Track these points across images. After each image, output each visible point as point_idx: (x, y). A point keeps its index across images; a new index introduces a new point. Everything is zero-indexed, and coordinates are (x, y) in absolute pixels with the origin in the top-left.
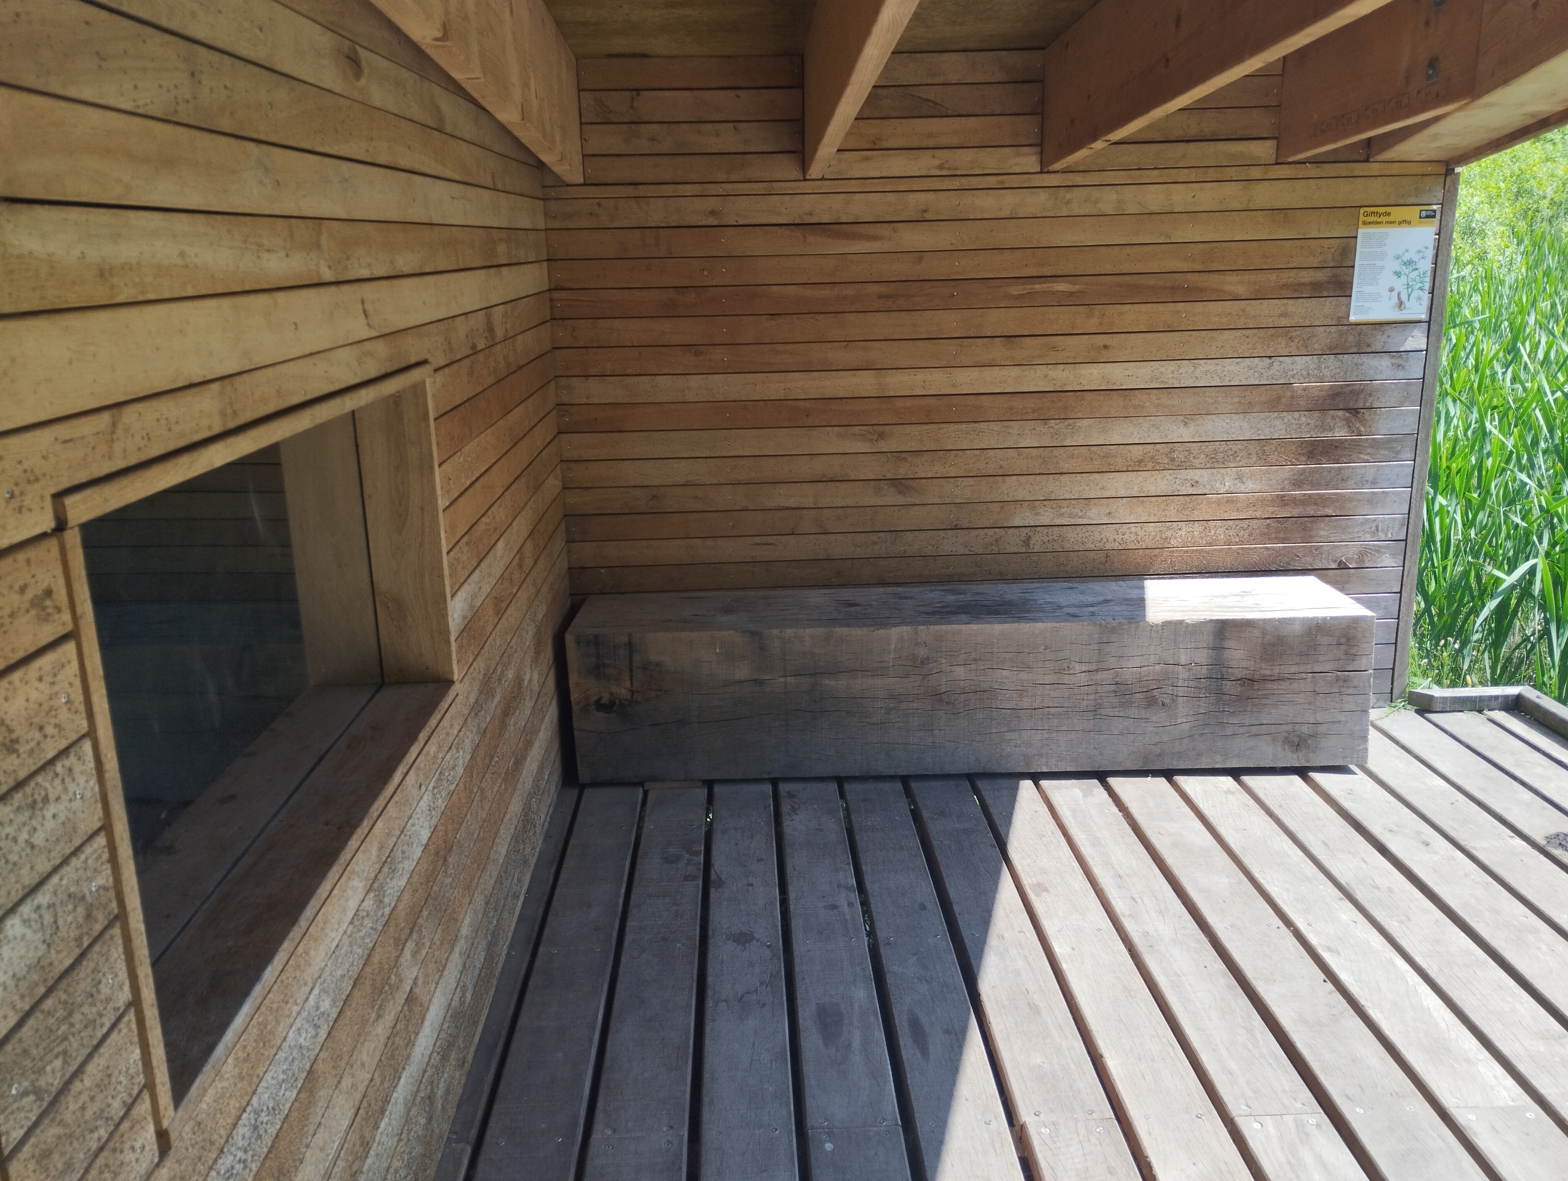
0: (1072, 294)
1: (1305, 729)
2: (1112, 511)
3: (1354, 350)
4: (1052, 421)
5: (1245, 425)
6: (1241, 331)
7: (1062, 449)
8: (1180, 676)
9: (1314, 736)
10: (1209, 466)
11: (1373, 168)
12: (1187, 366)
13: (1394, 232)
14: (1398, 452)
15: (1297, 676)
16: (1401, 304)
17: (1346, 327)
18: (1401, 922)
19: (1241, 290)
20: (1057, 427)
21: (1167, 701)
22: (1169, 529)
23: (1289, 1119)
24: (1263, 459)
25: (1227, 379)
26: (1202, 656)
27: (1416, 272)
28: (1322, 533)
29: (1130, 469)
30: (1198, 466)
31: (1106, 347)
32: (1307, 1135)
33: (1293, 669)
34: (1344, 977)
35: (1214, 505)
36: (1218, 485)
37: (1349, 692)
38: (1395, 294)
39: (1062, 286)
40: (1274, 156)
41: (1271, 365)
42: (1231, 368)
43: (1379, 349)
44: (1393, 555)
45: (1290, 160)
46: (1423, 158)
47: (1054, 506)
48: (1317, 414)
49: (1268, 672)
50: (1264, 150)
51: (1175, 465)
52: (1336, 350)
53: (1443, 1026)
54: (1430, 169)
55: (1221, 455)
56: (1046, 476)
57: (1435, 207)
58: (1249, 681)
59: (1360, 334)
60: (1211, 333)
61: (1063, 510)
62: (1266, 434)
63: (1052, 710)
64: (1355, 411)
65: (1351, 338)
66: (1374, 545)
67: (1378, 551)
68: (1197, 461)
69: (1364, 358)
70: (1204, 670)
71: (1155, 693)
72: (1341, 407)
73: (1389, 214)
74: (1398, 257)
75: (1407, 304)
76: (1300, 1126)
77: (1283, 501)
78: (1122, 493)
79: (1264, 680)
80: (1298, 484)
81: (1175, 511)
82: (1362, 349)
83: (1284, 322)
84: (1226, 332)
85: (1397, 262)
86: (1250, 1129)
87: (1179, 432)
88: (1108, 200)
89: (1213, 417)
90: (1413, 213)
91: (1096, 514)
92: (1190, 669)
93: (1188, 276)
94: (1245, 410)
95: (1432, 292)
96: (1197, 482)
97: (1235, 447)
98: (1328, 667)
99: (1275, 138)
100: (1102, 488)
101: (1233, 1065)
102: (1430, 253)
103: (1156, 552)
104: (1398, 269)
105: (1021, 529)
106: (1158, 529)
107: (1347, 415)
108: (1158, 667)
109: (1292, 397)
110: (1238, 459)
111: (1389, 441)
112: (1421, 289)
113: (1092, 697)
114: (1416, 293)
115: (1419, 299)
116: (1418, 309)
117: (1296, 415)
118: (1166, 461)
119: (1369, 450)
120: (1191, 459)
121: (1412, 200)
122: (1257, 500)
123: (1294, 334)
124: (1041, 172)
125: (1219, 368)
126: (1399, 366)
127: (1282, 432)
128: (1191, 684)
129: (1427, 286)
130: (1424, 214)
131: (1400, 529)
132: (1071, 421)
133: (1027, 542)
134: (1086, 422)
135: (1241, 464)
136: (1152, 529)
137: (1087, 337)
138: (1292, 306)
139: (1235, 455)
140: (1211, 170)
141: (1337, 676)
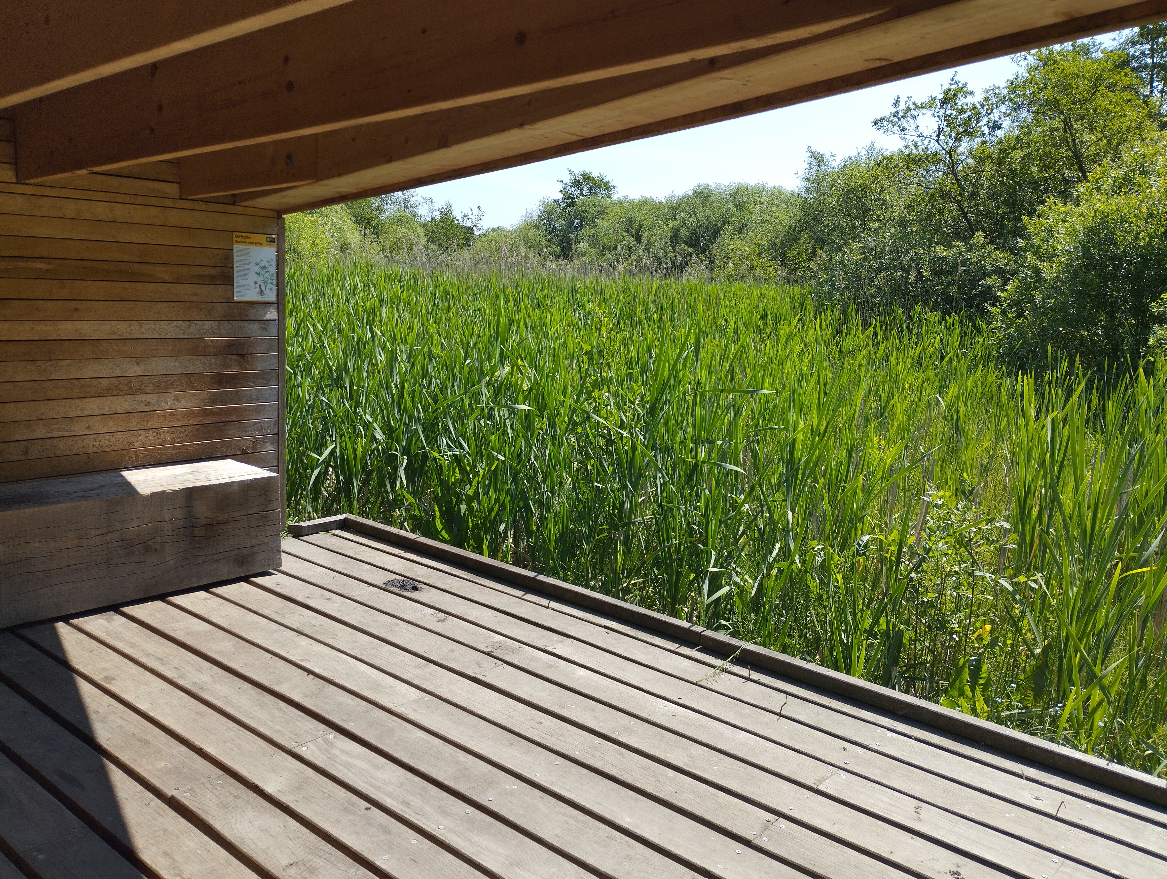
0: (48, 271)
1: (245, 551)
2: (91, 425)
3: (238, 318)
4: (40, 362)
5: (178, 364)
6: (168, 303)
7: (48, 383)
8: (166, 529)
9: (251, 555)
10: (156, 391)
11: (238, 209)
12: (135, 325)
13: (254, 249)
14: (269, 381)
15: (238, 519)
16: (261, 292)
17: (232, 304)
18: (333, 638)
19: (166, 277)
20: (44, 366)
21: (158, 547)
22: (132, 435)
23: (319, 740)
24: (190, 386)
25: (163, 334)
26: (179, 513)
27: (268, 273)
28: (231, 432)
29: (101, 395)
30: (149, 392)
31: (76, 310)
32: (331, 743)
33: (236, 514)
34: (316, 670)
35: (162, 418)
36: (163, 404)
37: (268, 524)
38: (258, 286)
39: (40, 265)
40: (179, 194)
41: (190, 326)
42: (165, 327)
43: (252, 318)
44: (272, 443)
45: (190, 198)
46: (267, 207)
47: (46, 424)
48: (221, 357)
49: (221, 518)
50: (172, 189)
51: (133, 391)
52: (228, 318)
53: (374, 676)
54: (269, 214)
55: (163, 384)
56: (37, 402)
57: (274, 236)
58: (210, 526)
59: (241, 309)
60: (149, 304)
61: (53, 427)
62: (191, 370)
63: (75, 567)
64: (242, 356)
65: (236, 311)
66: (261, 438)
67: (263, 442)
68: (148, 389)
69: (245, 324)
70: (181, 522)
71: (149, 543)
72: (234, 353)
73: (249, 238)
74: (257, 264)
75: (265, 292)
76: (326, 741)
77: (205, 413)
78: (97, 412)
79: (219, 523)
80: (213, 402)
81: (135, 423)
82: (243, 318)
83: (195, 299)
84: (159, 303)
85: (257, 267)
86: (302, 751)
87: (136, 370)
88: (70, 209)
89: (156, 359)
90: (263, 238)
91: (78, 428)
92: (172, 523)
93: (131, 265)
94: (176, 355)
95: (277, 286)
96: (149, 403)
97: (172, 379)
98: (255, 510)
99: (178, 183)
100: (82, 409)
101: (279, 728)
102: (274, 263)
103: (125, 452)
104: (258, 271)
105: (21, 442)
106: (124, 437)
107: (238, 358)
108: (150, 525)
109: (205, 347)
110: (175, 386)
111: (263, 374)
112: (271, 283)
113: (105, 552)
114: (269, 286)
115: (271, 289)
116: (271, 296)
117: (208, 358)
118: (126, 389)
119: (253, 380)
120: (144, 387)
121: (262, 231)
122: (190, 413)
123: (202, 307)
124: (17, 183)
125: (157, 326)
126: (264, 328)
127: (201, 369)
128: (174, 533)
129: (275, 282)
130: (269, 239)
131: (274, 427)
132: (54, 362)
133: (26, 452)
134: (65, 363)
135: (177, 390)
136: (120, 437)
137: (61, 302)
138: (199, 289)
139: (173, 384)
140: (139, 197)
141: (261, 515)
